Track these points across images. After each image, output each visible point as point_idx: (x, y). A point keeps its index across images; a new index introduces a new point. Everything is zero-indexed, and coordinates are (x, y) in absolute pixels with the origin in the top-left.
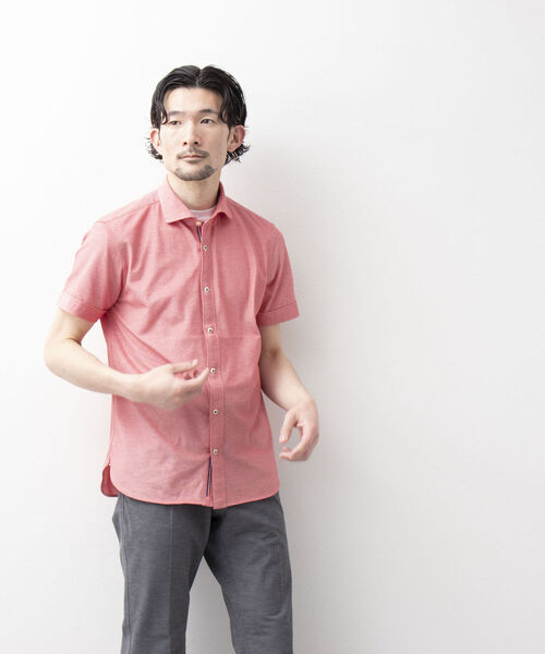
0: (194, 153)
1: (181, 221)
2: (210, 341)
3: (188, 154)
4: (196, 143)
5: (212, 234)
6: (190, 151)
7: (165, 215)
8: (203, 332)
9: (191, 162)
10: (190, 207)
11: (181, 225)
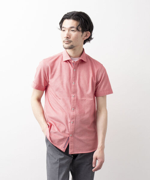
0: (67, 41)
1: (68, 60)
2: (73, 100)
3: (65, 41)
4: (68, 38)
5: (78, 66)
6: (66, 40)
7: (63, 59)
8: (71, 97)
9: (66, 44)
10: (70, 56)
11: (68, 62)
